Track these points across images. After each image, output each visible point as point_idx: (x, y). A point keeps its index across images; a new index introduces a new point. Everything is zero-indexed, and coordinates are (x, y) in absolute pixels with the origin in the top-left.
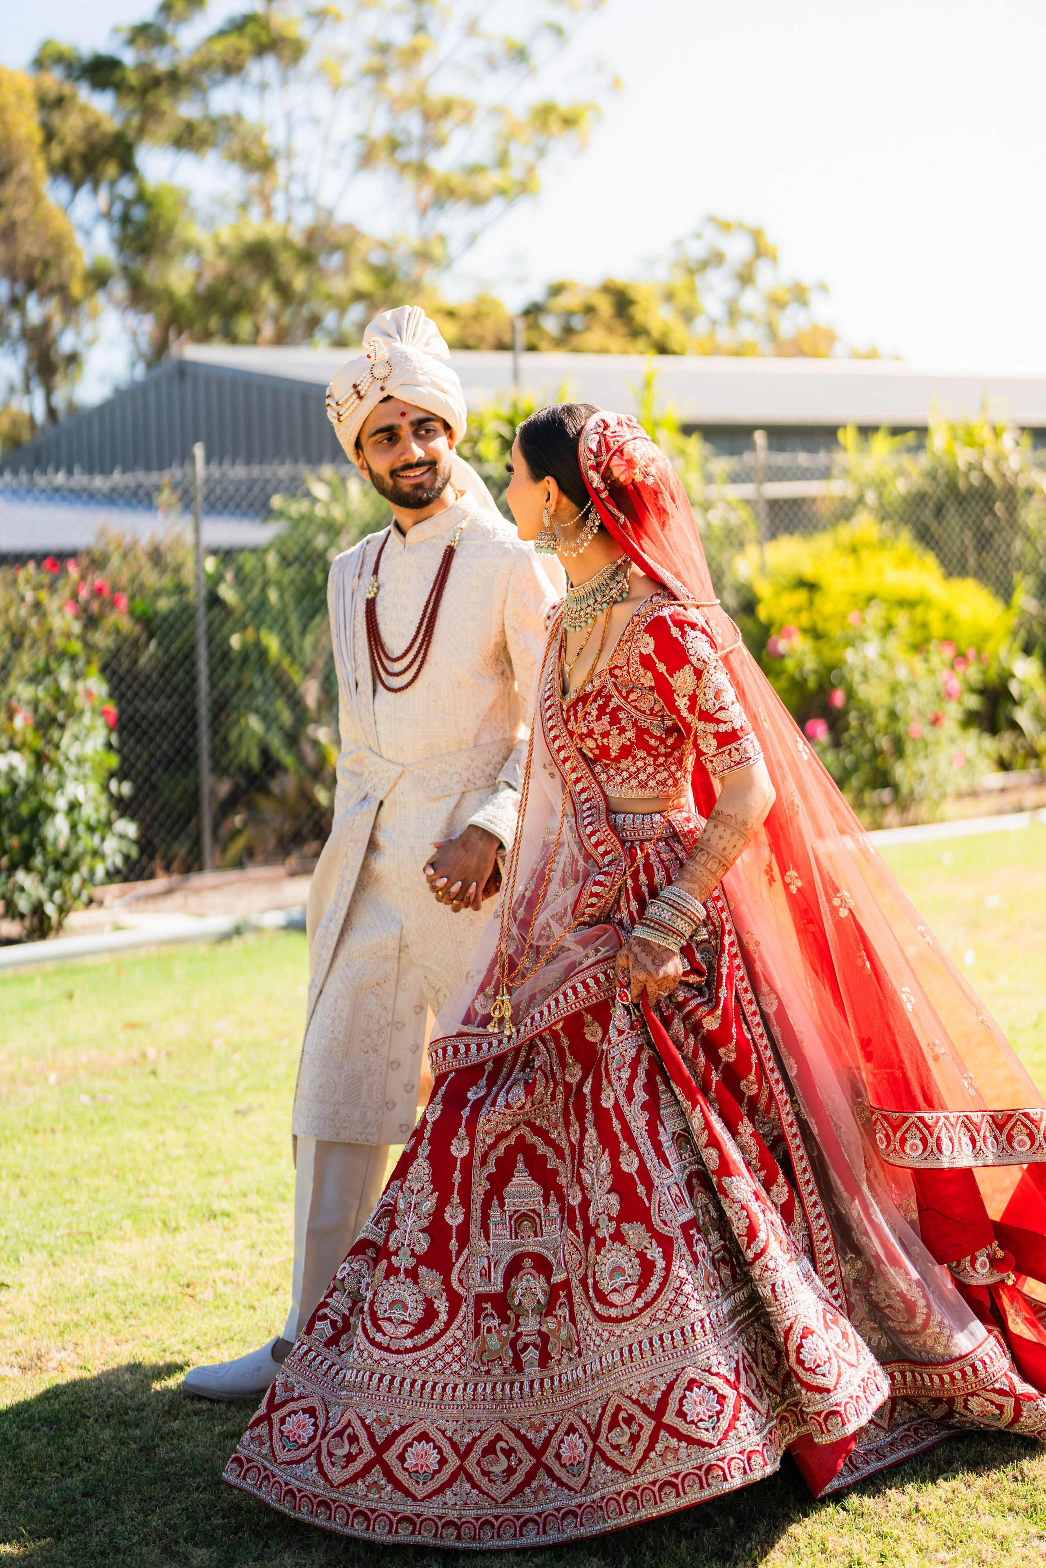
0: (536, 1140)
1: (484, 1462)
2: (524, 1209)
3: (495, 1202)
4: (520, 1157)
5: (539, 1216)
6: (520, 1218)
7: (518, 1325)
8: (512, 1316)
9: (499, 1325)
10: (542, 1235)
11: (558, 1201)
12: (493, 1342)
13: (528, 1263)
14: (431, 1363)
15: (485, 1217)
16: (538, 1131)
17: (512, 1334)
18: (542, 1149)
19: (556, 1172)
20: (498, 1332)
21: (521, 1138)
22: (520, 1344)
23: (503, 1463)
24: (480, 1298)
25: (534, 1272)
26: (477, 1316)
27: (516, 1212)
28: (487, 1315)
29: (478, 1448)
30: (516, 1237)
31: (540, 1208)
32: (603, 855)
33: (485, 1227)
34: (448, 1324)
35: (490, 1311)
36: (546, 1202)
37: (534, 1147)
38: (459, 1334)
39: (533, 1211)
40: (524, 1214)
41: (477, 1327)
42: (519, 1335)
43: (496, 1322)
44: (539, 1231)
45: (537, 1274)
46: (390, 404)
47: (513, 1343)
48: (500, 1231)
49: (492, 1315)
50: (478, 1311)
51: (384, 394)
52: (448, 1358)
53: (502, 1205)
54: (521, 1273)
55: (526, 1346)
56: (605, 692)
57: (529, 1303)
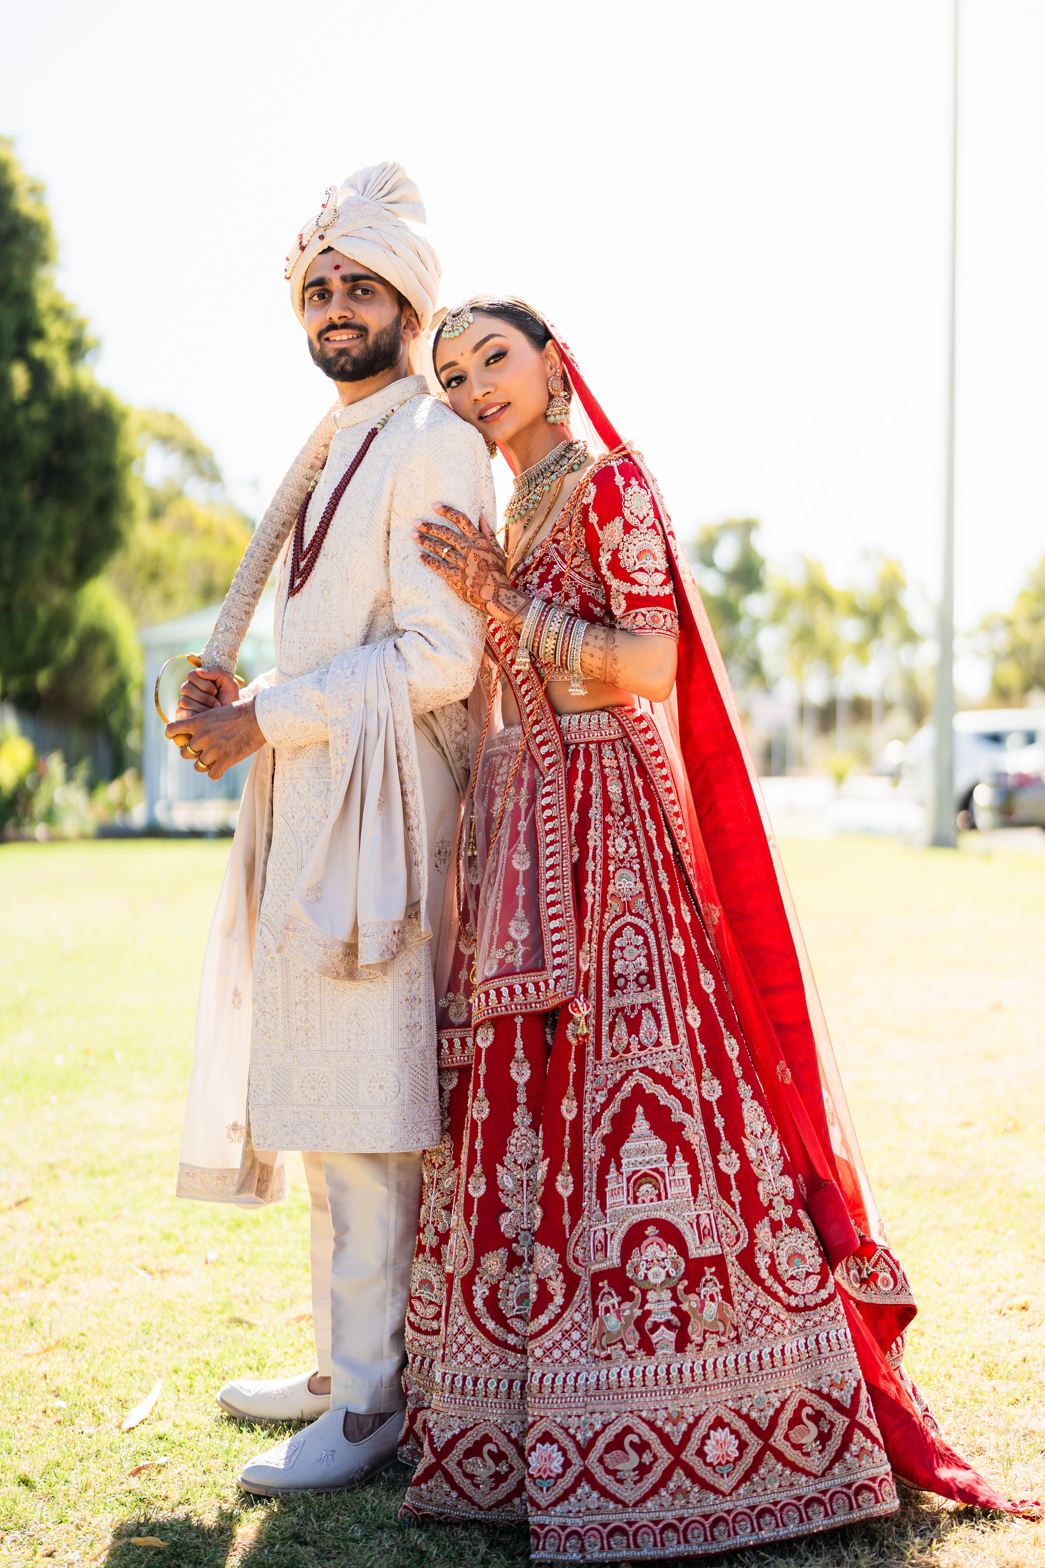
0: (659, 1090)
1: (608, 1458)
2: (645, 1169)
3: (613, 1165)
4: (640, 1109)
5: (663, 1175)
6: (638, 1179)
7: (645, 1301)
8: (637, 1292)
9: (620, 1304)
10: (666, 1198)
11: (685, 1159)
12: (612, 1323)
13: (651, 1230)
14: (548, 1352)
15: (602, 1184)
16: (660, 1079)
17: (638, 1313)
18: (665, 1099)
19: (681, 1126)
20: (618, 1313)
21: (638, 1088)
22: (648, 1324)
23: (634, 1459)
24: (597, 1277)
25: (660, 1240)
26: (594, 1298)
27: (635, 1172)
28: (604, 1294)
29: (601, 1444)
30: (636, 1202)
31: (664, 1165)
32: (544, 757)
33: (601, 1196)
34: (564, 1308)
35: (606, 1289)
36: (671, 1159)
37: (654, 1097)
38: (578, 1317)
39: (656, 1170)
40: (645, 1175)
41: (595, 1309)
42: (647, 1314)
43: (616, 1300)
44: (663, 1194)
45: (664, 1244)
46: (330, 254)
47: (639, 1323)
48: (617, 1199)
49: (609, 1293)
50: (595, 1292)
51: (324, 245)
52: (566, 1344)
53: (619, 1166)
54: (645, 1243)
55: (656, 1326)
56: (547, 560)
57: (657, 1275)
